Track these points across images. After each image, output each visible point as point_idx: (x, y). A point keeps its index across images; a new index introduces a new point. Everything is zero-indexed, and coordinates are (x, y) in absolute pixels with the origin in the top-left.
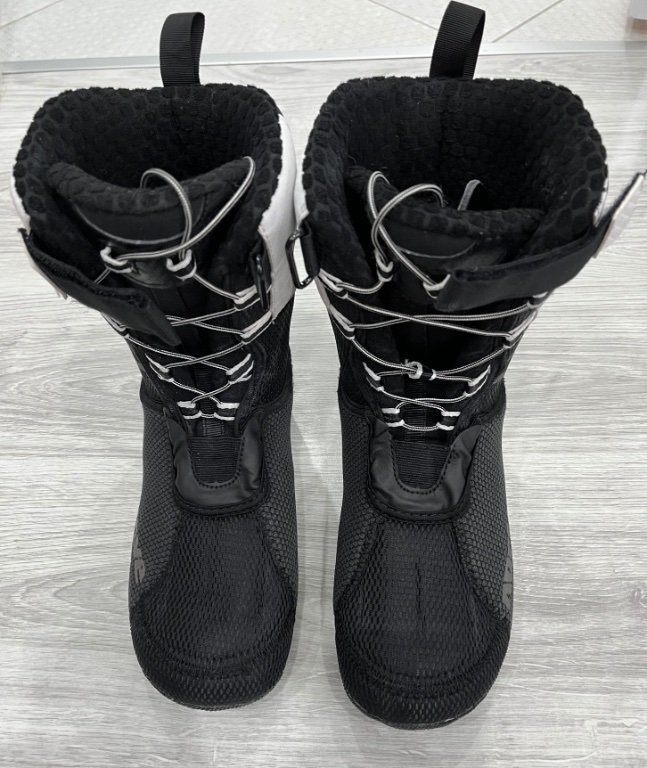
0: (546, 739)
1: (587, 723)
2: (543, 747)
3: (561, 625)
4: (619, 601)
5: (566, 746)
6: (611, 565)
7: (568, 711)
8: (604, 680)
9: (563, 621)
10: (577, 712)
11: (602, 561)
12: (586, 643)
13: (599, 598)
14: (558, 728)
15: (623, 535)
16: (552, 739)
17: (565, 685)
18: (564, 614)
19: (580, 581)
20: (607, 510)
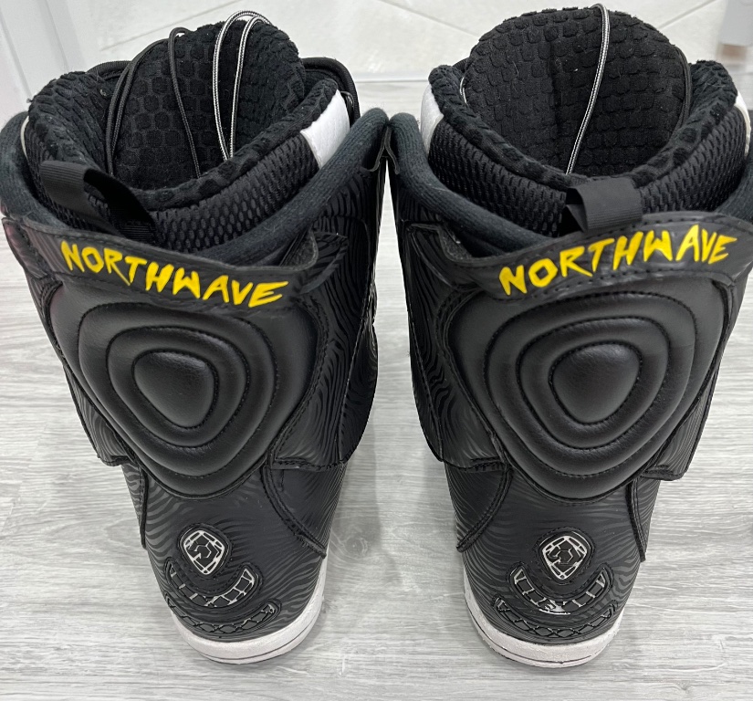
0: (675, 652)
1: (714, 637)
2: (673, 658)
3: (684, 553)
4: (739, 532)
5: (695, 658)
6: (730, 501)
7: (695, 627)
8: (729, 600)
9: (685, 550)
10: (704, 627)
11: (721, 498)
12: (709, 568)
13: (720, 530)
14: (686, 642)
16: (680, 651)
17: (691, 605)
19: (700, 516)
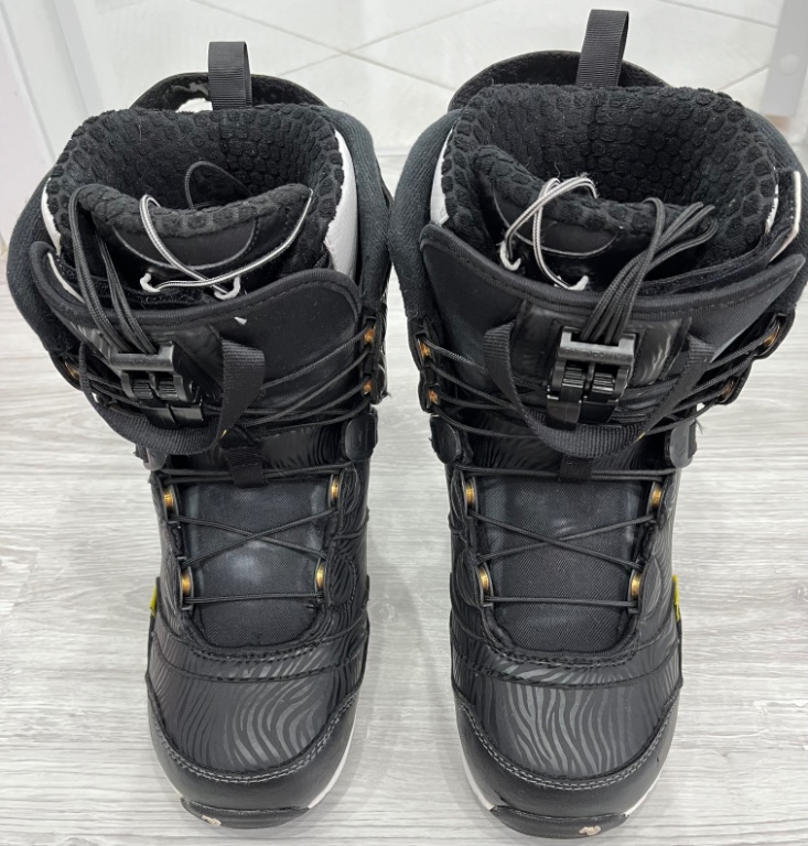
0: (714, 718)
1: (756, 703)
2: (712, 724)
3: (724, 618)
4: (782, 598)
5: (735, 724)
6: (772, 567)
7: (736, 692)
8: (770, 665)
9: (725, 615)
10: (744, 693)
11: (761, 563)
12: (750, 633)
13: (762, 595)
14: (726, 707)
15: (782, 541)
16: (720, 717)
17: (730, 670)
18: (726, 609)
19: (741, 581)
20: (764, 520)
